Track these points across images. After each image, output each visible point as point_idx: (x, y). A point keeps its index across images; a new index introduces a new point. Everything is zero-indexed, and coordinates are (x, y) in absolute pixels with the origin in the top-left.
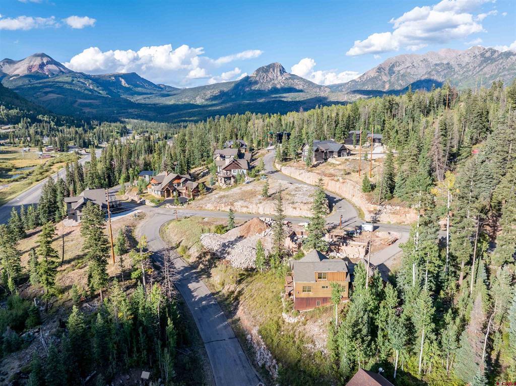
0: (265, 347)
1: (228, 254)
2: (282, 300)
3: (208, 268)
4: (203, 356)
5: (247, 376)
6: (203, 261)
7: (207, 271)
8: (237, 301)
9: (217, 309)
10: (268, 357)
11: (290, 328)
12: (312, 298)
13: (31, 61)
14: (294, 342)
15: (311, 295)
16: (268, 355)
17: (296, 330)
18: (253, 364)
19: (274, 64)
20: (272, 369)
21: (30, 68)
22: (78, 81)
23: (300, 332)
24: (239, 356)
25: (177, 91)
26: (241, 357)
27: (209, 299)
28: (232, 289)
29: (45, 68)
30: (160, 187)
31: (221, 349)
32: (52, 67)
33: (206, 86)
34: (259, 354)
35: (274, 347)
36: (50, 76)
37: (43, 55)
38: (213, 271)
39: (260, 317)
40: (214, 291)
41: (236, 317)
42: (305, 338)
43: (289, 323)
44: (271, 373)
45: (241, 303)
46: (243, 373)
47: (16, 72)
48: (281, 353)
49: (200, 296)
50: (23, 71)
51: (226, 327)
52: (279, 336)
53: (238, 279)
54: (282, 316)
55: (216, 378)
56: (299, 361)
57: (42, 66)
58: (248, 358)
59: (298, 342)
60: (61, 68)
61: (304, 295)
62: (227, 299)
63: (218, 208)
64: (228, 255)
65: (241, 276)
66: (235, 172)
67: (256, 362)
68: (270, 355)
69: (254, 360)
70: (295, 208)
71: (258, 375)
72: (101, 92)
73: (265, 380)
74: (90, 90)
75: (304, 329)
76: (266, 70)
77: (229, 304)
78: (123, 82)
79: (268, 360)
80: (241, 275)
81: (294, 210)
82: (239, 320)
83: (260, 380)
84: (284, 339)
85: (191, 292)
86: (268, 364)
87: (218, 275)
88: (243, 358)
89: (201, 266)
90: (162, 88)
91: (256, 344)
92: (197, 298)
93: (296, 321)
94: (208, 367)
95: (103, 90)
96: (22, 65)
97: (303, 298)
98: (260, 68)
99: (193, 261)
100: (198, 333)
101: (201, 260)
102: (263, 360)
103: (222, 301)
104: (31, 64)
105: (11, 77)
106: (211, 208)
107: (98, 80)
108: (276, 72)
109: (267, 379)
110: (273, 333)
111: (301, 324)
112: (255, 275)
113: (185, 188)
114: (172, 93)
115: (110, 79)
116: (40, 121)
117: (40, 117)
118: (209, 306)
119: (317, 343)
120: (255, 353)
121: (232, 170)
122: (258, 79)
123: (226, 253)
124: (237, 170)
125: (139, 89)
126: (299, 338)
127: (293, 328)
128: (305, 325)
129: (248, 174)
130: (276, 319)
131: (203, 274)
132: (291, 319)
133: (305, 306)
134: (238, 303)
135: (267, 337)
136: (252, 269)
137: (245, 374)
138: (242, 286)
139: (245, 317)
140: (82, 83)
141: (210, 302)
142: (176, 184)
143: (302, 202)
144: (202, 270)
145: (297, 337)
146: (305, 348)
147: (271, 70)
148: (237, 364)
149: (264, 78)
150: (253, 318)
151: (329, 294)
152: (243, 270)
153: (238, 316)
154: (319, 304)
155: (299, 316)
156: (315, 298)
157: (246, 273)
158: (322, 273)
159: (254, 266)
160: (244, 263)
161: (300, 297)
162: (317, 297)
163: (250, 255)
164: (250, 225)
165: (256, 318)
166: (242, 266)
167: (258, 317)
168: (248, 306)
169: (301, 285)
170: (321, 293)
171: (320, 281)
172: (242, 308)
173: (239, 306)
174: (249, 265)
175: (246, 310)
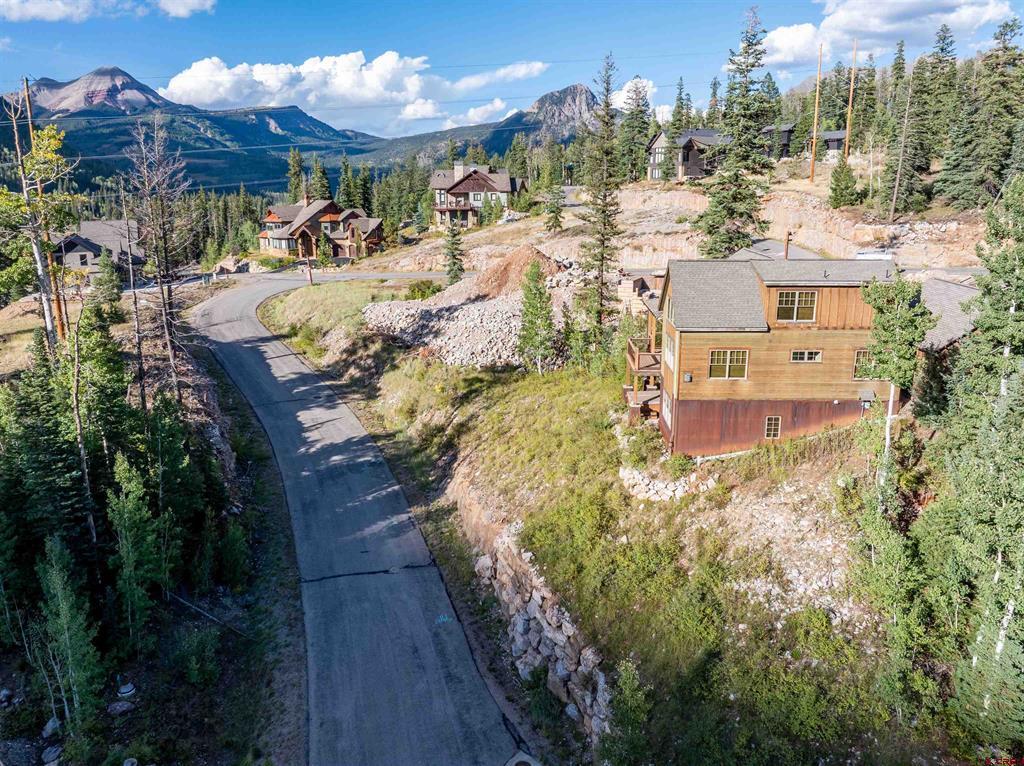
0: (548, 595)
1: (437, 334)
2: (618, 430)
3: (372, 376)
4: (286, 631)
5: (462, 723)
6: (361, 358)
7: (367, 383)
8: (451, 453)
9: (377, 477)
10: (560, 639)
11: (657, 519)
12: (746, 405)
13: (91, 84)
14: (680, 572)
15: (746, 388)
16: (560, 627)
17: (683, 525)
18: (492, 670)
19: (575, 88)
20: (578, 692)
21: (89, 97)
22: (184, 122)
23: (702, 536)
24: (436, 635)
25: (379, 144)
26: (444, 636)
27: (356, 451)
28: (439, 418)
29: (119, 97)
30: (285, 231)
31: (366, 605)
32: (132, 95)
33: (436, 133)
34: (520, 628)
35: (587, 594)
36: (128, 113)
37: (114, 73)
38: (386, 382)
39: (531, 489)
40: (379, 431)
41: (442, 502)
42: (731, 554)
43: (649, 504)
44: (571, 710)
45: (462, 454)
46: (444, 707)
47: (63, 105)
48: (619, 617)
49: (328, 442)
50: (76, 103)
51: (398, 530)
52: (606, 551)
53: (461, 392)
54: (619, 480)
55: (314, 729)
56: (714, 655)
57: (113, 92)
58: (475, 644)
59: (696, 573)
60: (151, 97)
61: (712, 389)
62: (417, 452)
63: (427, 266)
64: (435, 337)
65: (471, 384)
66: (477, 200)
67: (506, 662)
68: (569, 629)
69: (498, 653)
70: (638, 248)
71: (514, 718)
72: (228, 143)
73: (545, 743)
74: (207, 141)
75: (722, 523)
76: (557, 99)
77: (422, 464)
78: (273, 125)
79: (558, 652)
80: (469, 382)
81: (637, 252)
82: (452, 509)
83: (519, 743)
84: (632, 560)
85: (301, 428)
86: (561, 669)
87: (396, 389)
88: (454, 642)
89: (353, 371)
90: (349, 138)
91: (509, 586)
92: (318, 446)
93: (679, 494)
94: (293, 676)
95: (232, 141)
96: (74, 91)
97: (711, 403)
98: (546, 96)
99: (331, 362)
100: (290, 546)
101: (354, 357)
102: (536, 650)
103: (399, 457)
104: (92, 88)
105: (54, 115)
106: (411, 268)
107: (223, 121)
108: (577, 103)
109: (558, 741)
110: (579, 539)
111: (701, 502)
112: (517, 381)
113: (348, 233)
114: (372, 146)
115: (247, 119)
116: (97, 187)
117: (98, 180)
118: (354, 467)
119: (792, 574)
120: (504, 624)
121: (471, 194)
122: (541, 118)
123: (430, 332)
124: (483, 194)
125: (303, 138)
126: (701, 555)
127: (671, 518)
128: (721, 505)
129: (511, 204)
130: (592, 490)
131: (354, 392)
132: (659, 485)
133: (716, 437)
134: (454, 458)
135: (557, 557)
136: (509, 368)
137: (451, 710)
138: (470, 409)
139: (473, 494)
140: (192, 126)
141: (359, 457)
142: (328, 225)
143: (658, 232)
144: (354, 382)
145: (692, 551)
146: (738, 597)
147: (569, 99)
148: (422, 667)
149: (553, 115)
150: (501, 497)
151: (822, 385)
152: (479, 369)
153: (451, 498)
154: (776, 430)
155: (693, 477)
156: (761, 403)
157: (486, 377)
158: (797, 293)
159: (516, 361)
160: (483, 352)
161: (695, 398)
162: (768, 401)
163: (505, 331)
164: (509, 264)
165: (515, 495)
166: (475, 360)
167: (522, 492)
168: (487, 461)
169: (703, 345)
170: (786, 384)
171: (786, 328)
172: (467, 471)
173: (455, 465)
174: (500, 357)
175: (477, 474)
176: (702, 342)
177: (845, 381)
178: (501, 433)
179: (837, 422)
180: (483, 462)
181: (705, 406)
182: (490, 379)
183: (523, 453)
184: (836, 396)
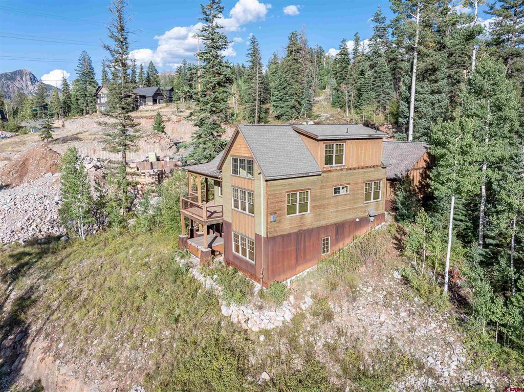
2: (195, 272)
11: (283, 346)
12: (310, 232)
15: (310, 219)
17: (309, 345)
39: (133, 348)
43: (267, 333)
45: (34, 328)
53: (10, 268)
61: (289, 224)
76: (10, 77)
80: (18, 257)
93: (289, 316)
97: (290, 235)
108: (24, 80)
126: (344, 369)
127: (294, 340)
133: (294, 261)
134: (25, 334)
138: (26, 282)
147: (18, 77)
150: (102, 365)
151: (350, 209)
152: (23, 244)
153: (32, 378)
154: (327, 247)
155: (292, 298)
156: (318, 228)
157: (34, 250)
158: (335, 145)
159: (56, 232)
160: (22, 229)
161: (279, 234)
162: (322, 227)
163: (40, 209)
164: (27, 159)
165: (118, 359)
166: (16, 237)
167: (125, 354)
168: (68, 329)
169: (282, 190)
170: (331, 212)
171: (330, 171)
172: (45, 345)
173: (28, 341)
174: (40, 231)
175: (61, 345)
176: (281, 188)
177: (360, 205)
178: (73, 297)
179: (358, 234)
180: (63, 332)
181: (286, 238)
182: (38, 251)
183: (107, 314)
184: (357, 216)
